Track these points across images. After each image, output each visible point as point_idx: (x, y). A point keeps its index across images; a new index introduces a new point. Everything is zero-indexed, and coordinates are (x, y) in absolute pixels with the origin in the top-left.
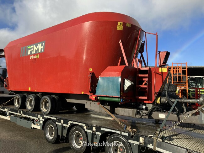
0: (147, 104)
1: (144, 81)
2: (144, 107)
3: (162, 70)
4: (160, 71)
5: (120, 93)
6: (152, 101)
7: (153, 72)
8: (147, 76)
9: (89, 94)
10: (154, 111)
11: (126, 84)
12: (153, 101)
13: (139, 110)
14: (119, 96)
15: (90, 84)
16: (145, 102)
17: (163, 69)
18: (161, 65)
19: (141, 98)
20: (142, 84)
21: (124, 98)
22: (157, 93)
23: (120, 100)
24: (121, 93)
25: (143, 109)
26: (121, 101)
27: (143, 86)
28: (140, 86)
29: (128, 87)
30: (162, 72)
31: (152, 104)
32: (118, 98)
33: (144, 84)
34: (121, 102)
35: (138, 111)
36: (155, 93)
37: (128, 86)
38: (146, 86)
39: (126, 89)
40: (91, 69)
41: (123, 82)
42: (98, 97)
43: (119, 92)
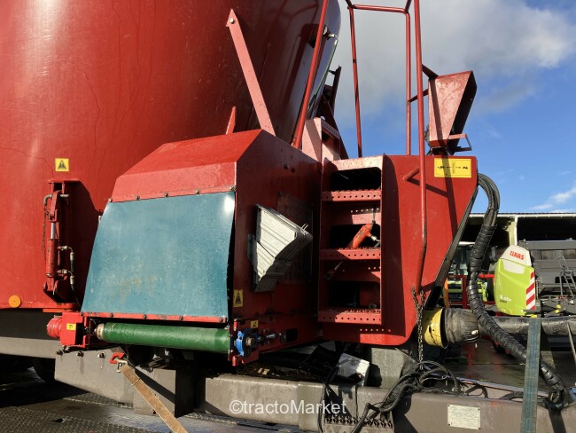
0: (374, 350)
1: (360, 226)
2: (362, 367)
3: (446, 167)
4: (439, 173)
5: (230, 294)
6: (401, 332)
7: (402, 179)
8: (378, 197)
9: (49, 305)
10: (419, 391)
11: (264, 237)
12: (409, 330)
13: (335, 388)
14: (225, 316)
15: (50, 244)
16: (365, 338)
17: (451, 161)
18: (440, 141)
19: (345, 317)
20: (346, 243)
21: (254, 324)
22: (426, 289)
23: (225, 339)
24: (239, 293)
25: (355, 379)
26: (233, 346)
27: (353, 253)
28: (341, 251)
29: (280, 258)
30: (448, 180)
31: (400, 347)
32: (219, 326)
33: (357, 239)
34: (236, 352)
35: (332, 392)
36: (421, 289)
37: (282, 247)
38: (374, 253)
39: (266, 268)
40: (66, 161)
41: (247, 228)
42: (96, 327)
43: (225, 289)
